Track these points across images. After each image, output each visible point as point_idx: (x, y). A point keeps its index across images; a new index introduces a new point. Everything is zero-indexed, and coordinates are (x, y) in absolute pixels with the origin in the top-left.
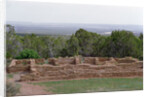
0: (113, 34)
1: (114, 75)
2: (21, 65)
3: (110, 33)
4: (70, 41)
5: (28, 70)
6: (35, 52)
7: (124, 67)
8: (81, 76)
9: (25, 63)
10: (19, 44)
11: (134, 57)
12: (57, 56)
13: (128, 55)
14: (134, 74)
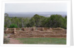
0: (51, 16)
1: (51, 36)
2: (10, 30)
3: (50, 16)
4: (31, 20)
5: (13, 33)
6: (16, 25)
7: (56, 33)
8: (36, 36)
9: (12, 30)
10: (10, 22)
11: (62, 27)
12: (25, 27)
13: (59, 27)
14: (62, 36)
